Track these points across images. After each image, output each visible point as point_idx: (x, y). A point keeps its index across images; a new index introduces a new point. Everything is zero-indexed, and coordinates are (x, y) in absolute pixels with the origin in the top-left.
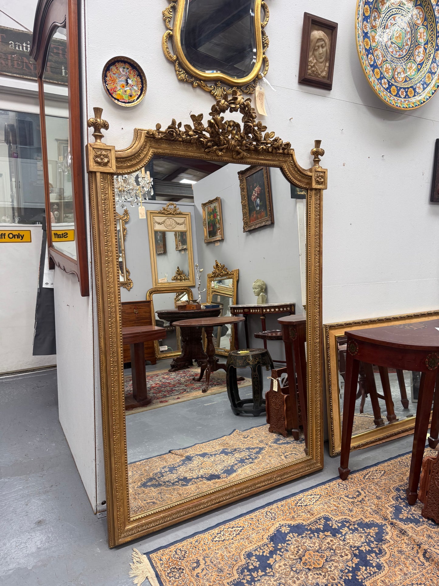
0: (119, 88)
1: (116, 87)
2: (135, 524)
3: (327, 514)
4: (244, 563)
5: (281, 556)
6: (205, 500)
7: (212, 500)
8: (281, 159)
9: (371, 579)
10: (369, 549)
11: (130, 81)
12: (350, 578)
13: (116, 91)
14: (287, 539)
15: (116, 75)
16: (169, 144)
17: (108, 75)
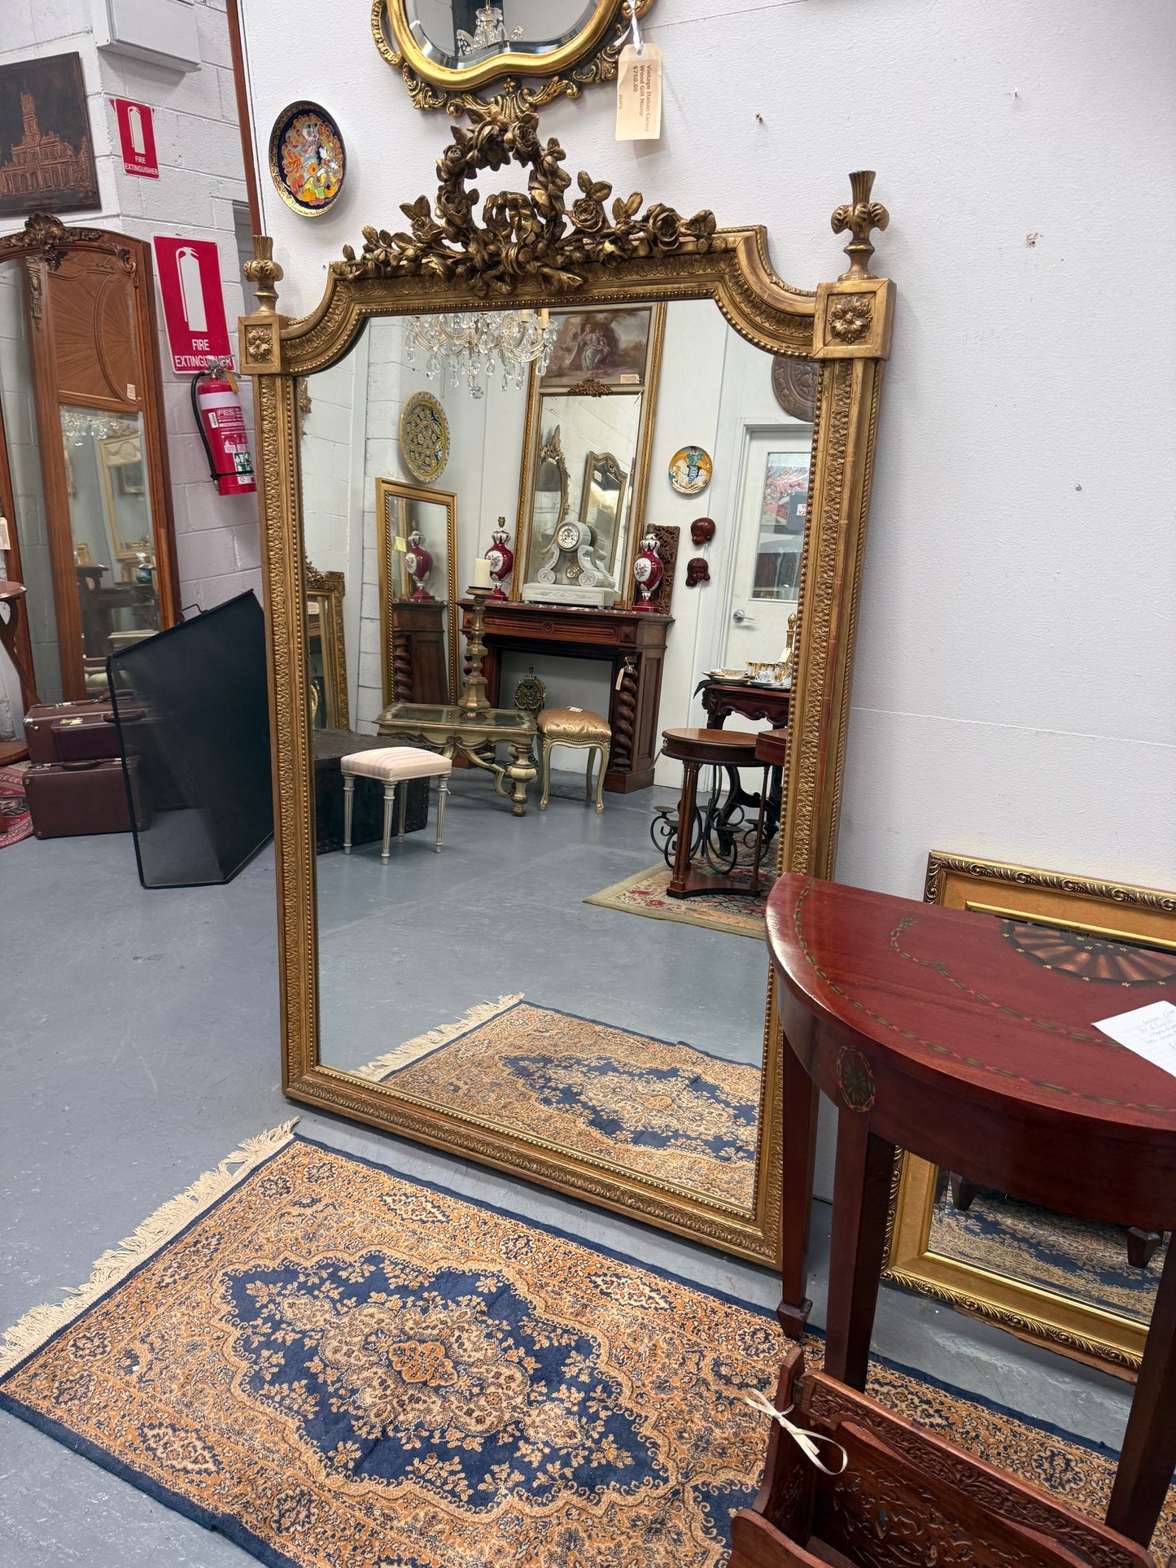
0: (306, 176)
1: (302, 177)
2: (319, 1081)
3: (599, 1340)
4: (347, 1260)
5: (404, 1307)
6: (447, 1126)
7: (457, 1133)
8: (701, 272)
9: (428, 1490)
10: (531, 1462)
11: (324, 154)
12: (408, 1447)
13: (301, 186)
14: (460, 1299)
15: (299, 148)
16: (386, 288)
17: (285, 152)
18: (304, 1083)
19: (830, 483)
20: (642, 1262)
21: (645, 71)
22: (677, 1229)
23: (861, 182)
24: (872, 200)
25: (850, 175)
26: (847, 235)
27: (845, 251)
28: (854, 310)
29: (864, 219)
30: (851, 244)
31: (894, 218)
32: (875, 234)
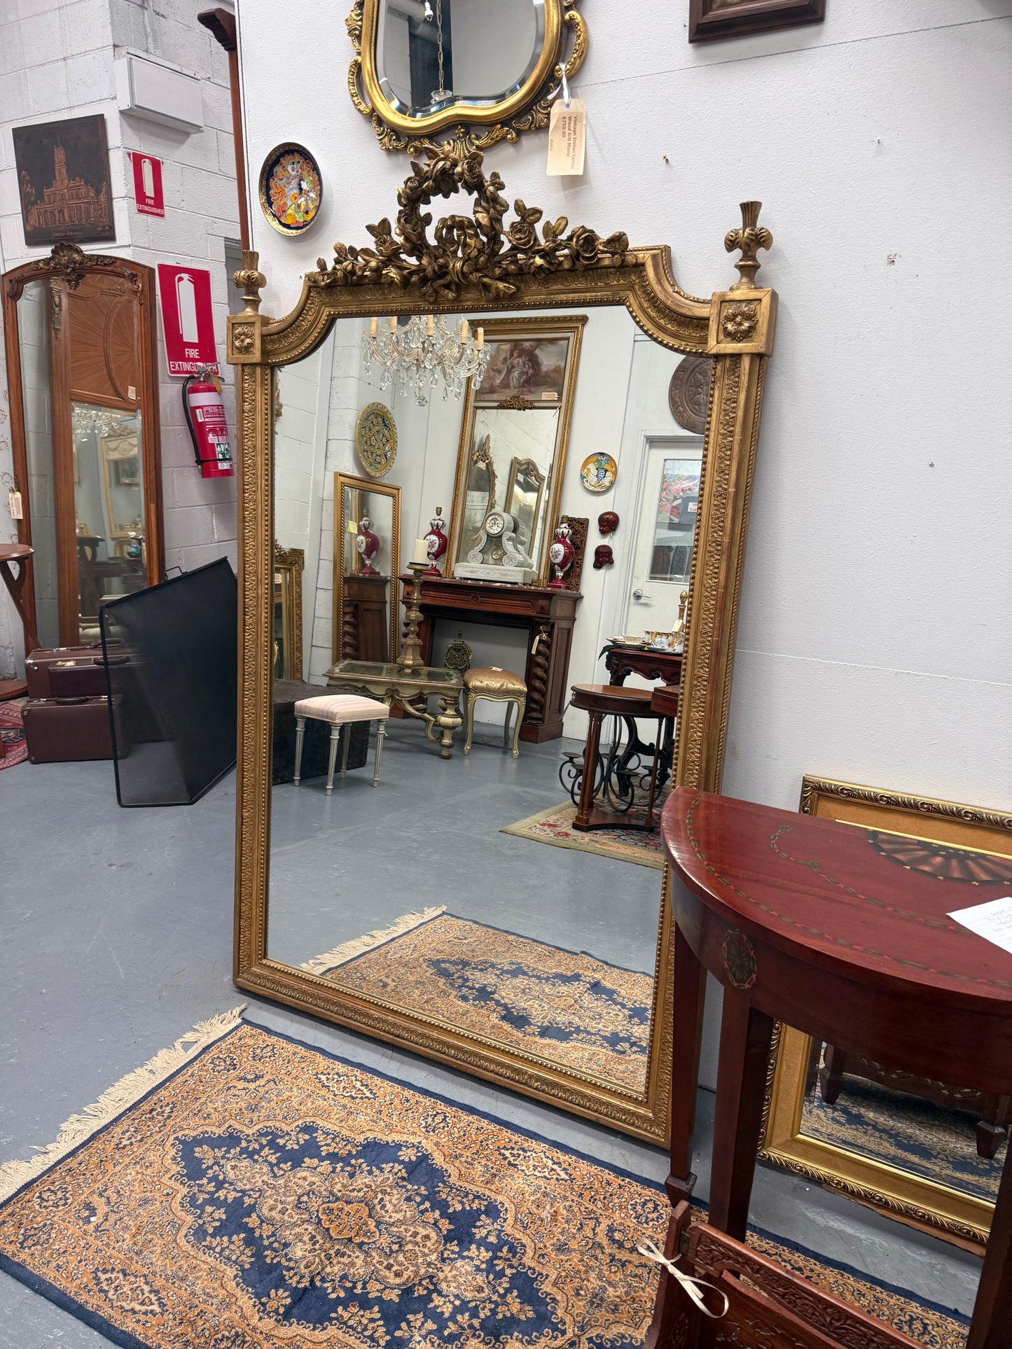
0: (289, 203)
1: (285, 204)
2: (265, 972)
4: (285, 1130)
5: (333, 1171)
6: (376, 1014)
8: (615, 283)
10: (442, 1313)
11: (304, 185)
12: (333, 1296)
13: (285, 211)
14: (384, 1166)
15: (284, 181)
16: (351, 293)
17: (272, 184)
18: (252, 974)
19: (720, 458)
20: (545, 1138)
21: (572, 121)
22: (578, 1109)
23: (750, 210)
24: (759, 225)
25: (741, 205)
26: (738, 253)
27: (736, 266)
28: (743, 314)
29: (752, 240)
30: (741, 260)
31: (777, 241)
32: (761, 253)
